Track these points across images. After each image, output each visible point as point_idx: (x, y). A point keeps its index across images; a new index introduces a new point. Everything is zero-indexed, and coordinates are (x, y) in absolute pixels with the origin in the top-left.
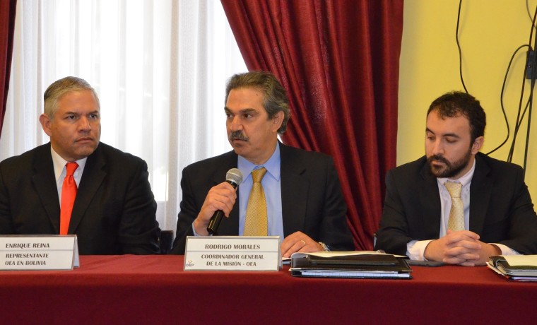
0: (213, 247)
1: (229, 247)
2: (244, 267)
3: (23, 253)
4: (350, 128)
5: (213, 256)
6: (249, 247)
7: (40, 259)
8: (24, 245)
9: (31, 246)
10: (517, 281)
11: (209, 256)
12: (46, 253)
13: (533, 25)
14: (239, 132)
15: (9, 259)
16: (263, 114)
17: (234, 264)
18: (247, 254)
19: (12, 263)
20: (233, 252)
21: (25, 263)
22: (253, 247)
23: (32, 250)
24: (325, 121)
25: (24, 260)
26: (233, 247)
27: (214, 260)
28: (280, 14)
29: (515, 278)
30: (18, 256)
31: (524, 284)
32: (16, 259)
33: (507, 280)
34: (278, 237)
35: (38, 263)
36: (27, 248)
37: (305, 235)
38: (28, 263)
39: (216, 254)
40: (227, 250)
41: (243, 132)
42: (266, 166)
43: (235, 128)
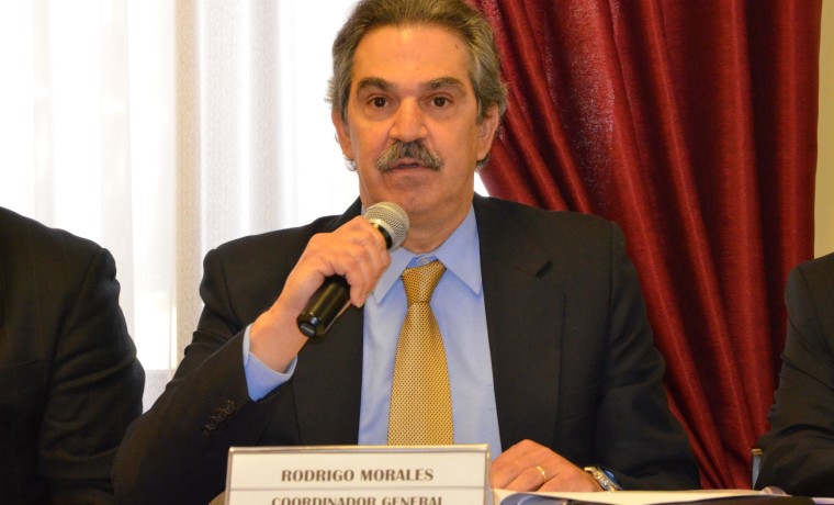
0: (304, 476)
1: (348, 475)
4: (678, 155)
5: (304, 502)
6: (405, 475)
11: (291, 502)
14: (418, 143)
18: (398, 495)
20: (358, 488)
22: (413, 475)
24: (610, 136)
26: (358, 475)
34: (484, 447)
37: (545, 451)
39: (311, 494)
40: (343, 483)
41: (430, 145)
42: (442, 255)
43: (408, 132)
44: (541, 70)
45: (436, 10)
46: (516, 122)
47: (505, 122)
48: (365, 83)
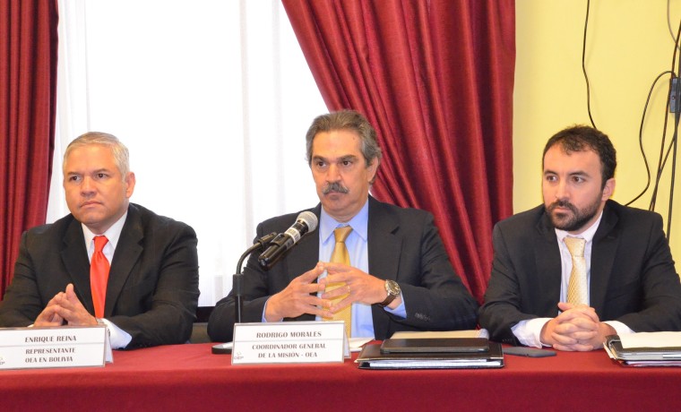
0: (266, 335)
1: (285, 335)
2: (302, 358)
3: (46, 348)
5: (266, 347)
6: (309, 334)
7: (66, 355)
8: (46, 339)
9: (55, 339)
10: (632, 367)
11: (261, 347)
12: (72, 347)
13: (676, 46)
14: (337, 183)
15: (29, 356)
16: (362, 162)
17: (290, 355)
18: (306, 343)
19: (33, 360)
20: (289, 340)
21: (48, 360)
22: (313, 334)
23: (56, 345)
25: (47, 356)
26: (289, 334)
27: (266, 351)
28: (367, 46)
29: (630, 363)
30: (40, 351)
31: (640, 370)
32: (38, 356)
33: (620, 365)
34: (343, 322)
35: (63, 359)
36: (50, 342)
38: (52, 360)
39: (269, 344)
40: (283, 338)
41: (342, 183)
42: (351, 223)
43: (332, 179)
44: (395, 145)
45: (344, 124)
46: (385, 168)
47: (380, 169)
48: (316, 158)
